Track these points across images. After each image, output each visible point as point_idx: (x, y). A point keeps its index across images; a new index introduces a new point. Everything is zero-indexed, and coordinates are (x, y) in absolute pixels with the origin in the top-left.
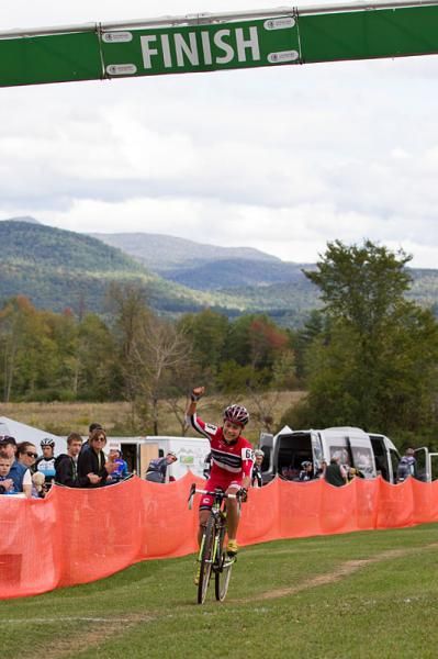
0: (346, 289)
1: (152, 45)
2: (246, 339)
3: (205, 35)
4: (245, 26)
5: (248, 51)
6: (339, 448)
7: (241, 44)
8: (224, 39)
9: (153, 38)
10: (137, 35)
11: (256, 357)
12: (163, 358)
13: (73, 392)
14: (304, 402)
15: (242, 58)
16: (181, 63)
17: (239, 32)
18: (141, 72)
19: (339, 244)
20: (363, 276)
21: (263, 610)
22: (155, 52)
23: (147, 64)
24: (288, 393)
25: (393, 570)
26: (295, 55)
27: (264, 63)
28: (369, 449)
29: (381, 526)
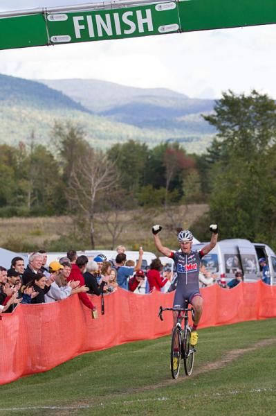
0: (236, 128)
1: (81, 23)
2: (162, 163)
3: (116, 15)
4: (143, 9)
5: (145, 25)
6: (232, 256)
7: (141, 21)
8: (129, 18)
9: (82, 18)
10: (71, 16)
11: (169, 176)
12: (97, 184)
13: (26, 208)
14: (207, 216)
15: (141, 30)
16: (100, 34)
17: (139, 13)
18: (74, 40)
19: (231, 92)
20: (249, 117)
21: (163, 399)
22: (83, 27)
23: (78, 35)
24: (195, 205)
25: (263, 357)
26: (176, 27)
27: (156, 32)
28: (254, 256)
29: (262, 317)
